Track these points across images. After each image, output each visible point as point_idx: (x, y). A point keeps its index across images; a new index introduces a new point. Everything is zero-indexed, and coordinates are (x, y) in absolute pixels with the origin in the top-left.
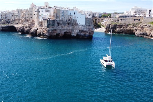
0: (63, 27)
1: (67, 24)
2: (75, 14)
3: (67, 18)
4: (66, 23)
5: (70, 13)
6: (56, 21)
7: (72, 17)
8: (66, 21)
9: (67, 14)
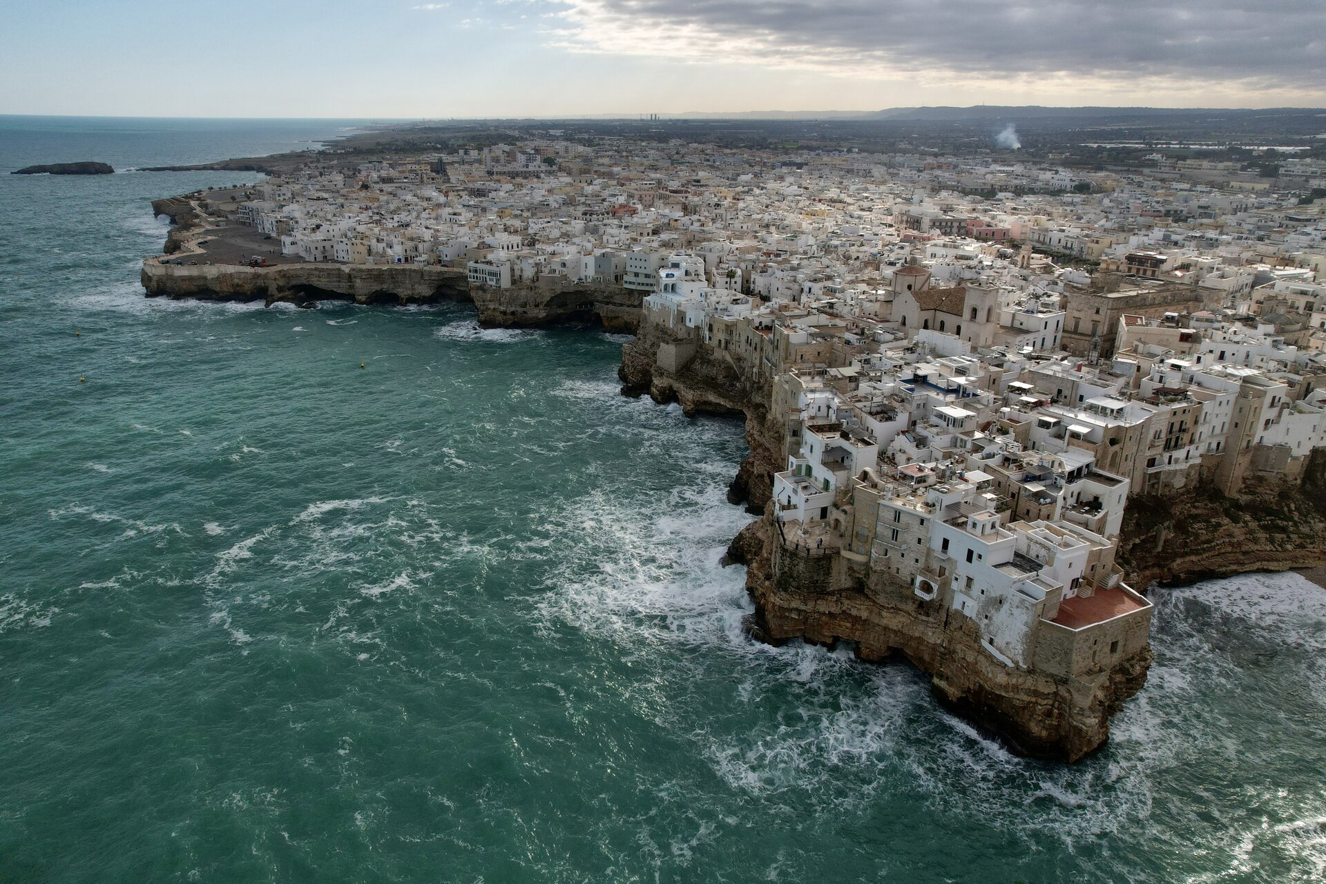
0: (884, 613)
1: (910, 607)
2: (969, 559)
3: (920, 565)
4: (906, 598)
5: (946, 543)
6: (845, 563)
7: (951, 574)
8: (909, 580)
9: (919, 541)
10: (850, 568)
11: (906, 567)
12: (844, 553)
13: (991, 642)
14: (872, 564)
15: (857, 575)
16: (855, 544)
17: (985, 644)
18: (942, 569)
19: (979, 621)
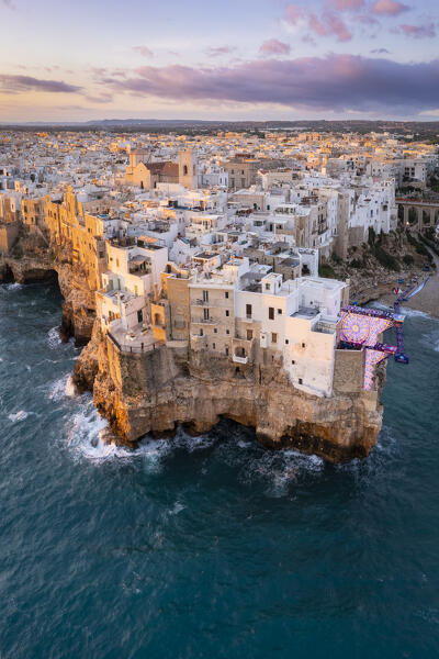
1: (229, 375)
3: (232, 334)
4: (226, 367)
5: (249, 309)
6: (170, 352)
7: (258, 335)
8: (224, 351)
10: (176, 357)
11: (222, 341)
12: (170, 344)
13: (300, 382)
14: (193, 347)
15: (182, 361)
16: (176, 333)
17: (297, 385)
18: (250, 332)
19: (288, 368)
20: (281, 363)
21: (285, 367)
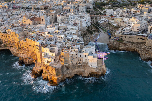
0: (74, 70)
2: (85, 56)
3: (77, 60)
4: (76, 66)
5: (81, 56)
9: (77, 57)
11: (75, 62)
12: (65, 65)
13: (91, 66)
14: (70, 64)
15: (67, 67)
16: (66, 62)
17: (91, 67)
18: (81, 60)
19: (89, 64)
20: (87, 63)
21: (88, 64)
